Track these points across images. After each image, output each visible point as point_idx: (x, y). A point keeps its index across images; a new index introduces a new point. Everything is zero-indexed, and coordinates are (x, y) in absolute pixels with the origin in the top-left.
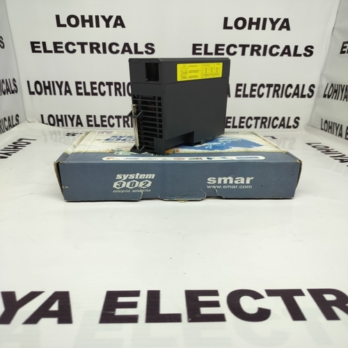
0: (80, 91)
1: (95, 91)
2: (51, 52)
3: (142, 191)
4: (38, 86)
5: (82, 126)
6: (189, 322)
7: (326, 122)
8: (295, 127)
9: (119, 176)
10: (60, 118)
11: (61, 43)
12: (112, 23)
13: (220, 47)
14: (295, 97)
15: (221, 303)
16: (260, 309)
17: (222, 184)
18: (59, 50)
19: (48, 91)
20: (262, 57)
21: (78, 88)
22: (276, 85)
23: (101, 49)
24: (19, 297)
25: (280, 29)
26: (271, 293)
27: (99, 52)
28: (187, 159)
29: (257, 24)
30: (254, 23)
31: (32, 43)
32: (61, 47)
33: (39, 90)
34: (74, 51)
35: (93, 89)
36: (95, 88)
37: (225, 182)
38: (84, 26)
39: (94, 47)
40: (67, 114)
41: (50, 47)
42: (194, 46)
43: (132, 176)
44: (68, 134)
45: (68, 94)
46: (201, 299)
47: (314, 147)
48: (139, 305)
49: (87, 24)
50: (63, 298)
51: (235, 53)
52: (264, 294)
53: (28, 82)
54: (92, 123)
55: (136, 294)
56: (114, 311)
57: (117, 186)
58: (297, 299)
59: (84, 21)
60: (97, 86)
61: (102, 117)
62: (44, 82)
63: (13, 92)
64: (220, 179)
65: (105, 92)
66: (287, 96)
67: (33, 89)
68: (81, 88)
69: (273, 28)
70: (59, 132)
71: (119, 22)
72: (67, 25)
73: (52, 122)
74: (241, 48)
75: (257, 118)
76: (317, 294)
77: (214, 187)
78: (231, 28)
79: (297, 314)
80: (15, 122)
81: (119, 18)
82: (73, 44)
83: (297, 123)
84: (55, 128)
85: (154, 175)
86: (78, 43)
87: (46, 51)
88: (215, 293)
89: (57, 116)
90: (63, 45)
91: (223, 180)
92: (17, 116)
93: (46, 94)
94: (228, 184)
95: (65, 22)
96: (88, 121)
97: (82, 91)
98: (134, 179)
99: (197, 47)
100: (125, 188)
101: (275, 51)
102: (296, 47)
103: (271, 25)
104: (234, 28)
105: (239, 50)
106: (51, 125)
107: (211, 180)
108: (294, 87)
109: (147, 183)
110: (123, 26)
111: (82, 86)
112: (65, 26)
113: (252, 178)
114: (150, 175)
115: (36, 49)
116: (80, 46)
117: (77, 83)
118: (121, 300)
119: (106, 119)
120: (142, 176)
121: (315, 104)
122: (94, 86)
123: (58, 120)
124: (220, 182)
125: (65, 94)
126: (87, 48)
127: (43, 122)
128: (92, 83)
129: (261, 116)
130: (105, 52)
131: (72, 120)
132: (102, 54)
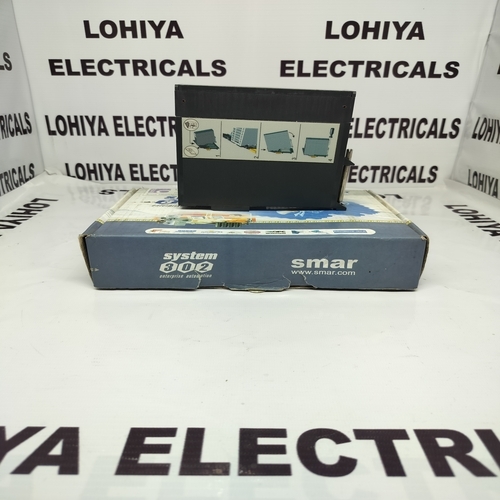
0: (120, 130)
1: (141, 130)
2: (78, 74)
3: (199, 277)
4: (61, 122)
5: (124, 179)
6: (240, 475)
7: (475, 174)
8: (430, 181)
9: (167, 256)
10: (92, 168)
11: (92, 61)
12: (164, 31)
13: (320, 65)
14: (432, 137)
15: (288, 449)
16: (342, 459)
17: (313, 268)
18: (89, 70)
19: (74, 129)
20: (382, 79)
21: (117, 126)
22: (404, 120)
23: (149, 69)
24: (9, 435)
25: (409, 38)
26: (361, 434)
27: (146, 73)
28: (263, 232)
29: (376, 30)
30: (371, 30)
31: (52, 62)
32: (93, 67)
33: (62, 129)
34: (111, 72)
35: (138, 126)
36: (142, 126)
37: (317, 266)
38: (124, 36)
39: (139, 67)
40: (102, 162)
41: (76, 67)
42: (284, 63)
43: (185, 256)
44: (104, 192)
45: (103, 134)
46: (262, 441)
47: (456, 211)
48: (173, 449)
49: (129, 34)
50: (69, 436)
51: (343, 73)
52: (351, 435)
53: (47, 117)
54: (138, 175)
55: (171, 432)
56: (138, 456)
57: (166, 269)
58: (398, 444)
59: (124, 29)
60: (143, 122)
61: (152, 166)
62: (69, 117)
63: (25, 132)
64: (309, 263)
65: (155, 131)
66: (420, 136)
67: (53, 128)
68: (121, 126)
69: (399, 37)
70: (91, 188)
71: (175, 30)
72: (101, 35)
73: (81, 174)
74: (352, 66)
75: (375, 168)
76: (427, 438)
77: (302, 273)
78: (337, 37)
79: (393, 467)
80: (28, 174)
81: (174, 24)
82: (109, 63)
83: (434, 175)
84: (86, 183)
85: (216, 255)
86: (116, 61)
87: (70, 73)
88: (282, 433)
89: (88, 165)
90: (96, 64)
91: (313, 263)
92: (32, 165)
93: (72, 134)
94: (321, 268)
95: (98, 31)
96: (132, 172)
97: (122, 129)
98: (189, 260)
99: (287, 65)
100: (176, 272)
101: (401, 69)
102: (433, 64)
103: (396, 32)
104: (341, 36)
105: (349, 69)
106: (79, 177)
107: (297, 263)
108: (430, 122)
109: (207, 265)
110: (180, 36)
111: (122, 122)
112: (97, 36)
113: (356, 261)
114: (211, 255)
115: (57, 70)
116: (118, 65)
117: (116, 118)
118: (149, 441)
119: (158, 169)
120: (200, 256)
121: (461, 148)
122: (140, 122)
123: (90, 172)
124: (309, 265)
125: (99, 134)
126: (129, 68)
127: (69, 175)
128: (137, 118)
129: (381, 164)
130: (154, 73)
131: (109, 171)
132: (151, 77)
